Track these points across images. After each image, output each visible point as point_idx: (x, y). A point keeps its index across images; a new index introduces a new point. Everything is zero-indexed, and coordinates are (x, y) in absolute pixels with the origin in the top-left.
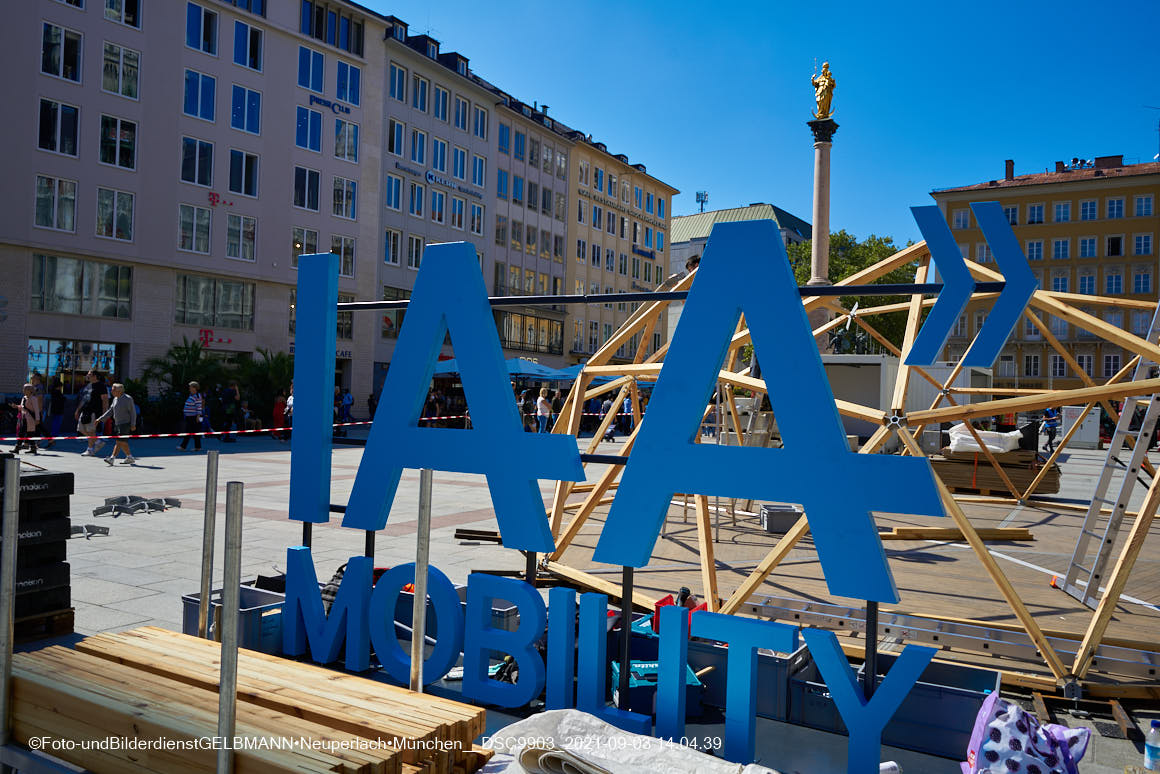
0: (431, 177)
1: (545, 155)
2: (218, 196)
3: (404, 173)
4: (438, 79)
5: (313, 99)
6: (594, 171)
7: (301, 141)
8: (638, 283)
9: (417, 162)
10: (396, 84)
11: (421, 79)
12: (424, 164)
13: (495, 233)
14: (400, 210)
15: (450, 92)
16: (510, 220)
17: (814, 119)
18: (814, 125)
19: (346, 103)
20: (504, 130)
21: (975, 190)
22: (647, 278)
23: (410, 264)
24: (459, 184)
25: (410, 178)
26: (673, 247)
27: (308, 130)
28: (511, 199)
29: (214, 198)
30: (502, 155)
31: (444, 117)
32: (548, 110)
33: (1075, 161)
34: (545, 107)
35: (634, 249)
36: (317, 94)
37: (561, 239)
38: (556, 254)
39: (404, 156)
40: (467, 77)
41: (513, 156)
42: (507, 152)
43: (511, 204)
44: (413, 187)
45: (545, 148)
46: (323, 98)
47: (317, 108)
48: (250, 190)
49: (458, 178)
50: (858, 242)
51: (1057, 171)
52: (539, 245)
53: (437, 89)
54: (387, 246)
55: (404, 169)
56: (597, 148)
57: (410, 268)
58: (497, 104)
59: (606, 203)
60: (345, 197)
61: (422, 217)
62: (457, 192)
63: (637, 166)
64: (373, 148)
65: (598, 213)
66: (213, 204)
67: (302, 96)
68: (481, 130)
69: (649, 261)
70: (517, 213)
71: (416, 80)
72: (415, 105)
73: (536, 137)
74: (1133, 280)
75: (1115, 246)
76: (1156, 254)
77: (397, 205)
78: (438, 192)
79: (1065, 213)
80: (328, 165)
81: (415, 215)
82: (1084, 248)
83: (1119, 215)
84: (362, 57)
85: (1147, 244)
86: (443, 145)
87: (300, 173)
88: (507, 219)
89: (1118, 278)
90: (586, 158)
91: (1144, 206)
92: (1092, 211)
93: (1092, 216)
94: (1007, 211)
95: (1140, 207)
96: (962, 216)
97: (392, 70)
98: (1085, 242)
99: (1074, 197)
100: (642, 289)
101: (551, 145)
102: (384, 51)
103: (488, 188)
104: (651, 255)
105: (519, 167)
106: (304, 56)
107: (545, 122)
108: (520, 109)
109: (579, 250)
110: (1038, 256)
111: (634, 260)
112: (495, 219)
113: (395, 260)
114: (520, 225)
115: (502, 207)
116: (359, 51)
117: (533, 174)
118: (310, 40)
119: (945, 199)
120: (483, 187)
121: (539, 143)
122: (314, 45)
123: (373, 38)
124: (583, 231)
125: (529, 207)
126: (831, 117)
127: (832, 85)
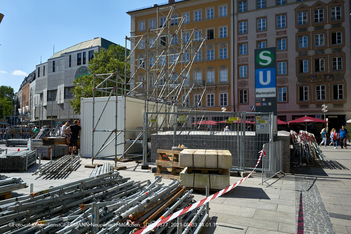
21: (146, 9)
74: (219, 52)
75: (211, 35)
76: (229, 37)
79: (187, 18)
82: (196, 36)
83: (212, 17)
85: (225, 32)
89: (212, 51)
91: (223, 11)
92: (200, 16)
93: (200, 19)
94: (162, 20)
95: (221, 12)
96: (142, 24)
98: (197, 33)
99: (191, 9)
110: (176, 42)
119: (134, 16)
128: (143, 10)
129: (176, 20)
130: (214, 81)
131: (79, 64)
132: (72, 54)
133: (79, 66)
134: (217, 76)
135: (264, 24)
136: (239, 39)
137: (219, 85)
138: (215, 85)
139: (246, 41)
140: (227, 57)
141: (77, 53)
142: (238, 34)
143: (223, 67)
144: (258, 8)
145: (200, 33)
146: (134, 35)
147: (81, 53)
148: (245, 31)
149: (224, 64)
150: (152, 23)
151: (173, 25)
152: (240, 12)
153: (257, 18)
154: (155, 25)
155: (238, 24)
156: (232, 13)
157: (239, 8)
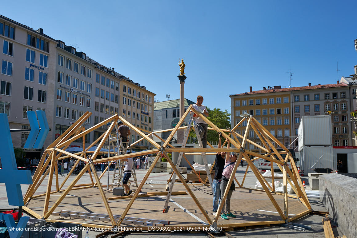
0: (72, 90)
1: (112, 83)
3: (63, 89)
4: (75, 60)
5: (31, 65)
6: (128, 88)
7: (27, 78)
8: (143, 122)
9: (68, 85)
10: (60, 61)
11: (69, 60)
12: (70, 86)
13: (94, 107)
14: (62, 100)
15: (79, 64)
17: (179, 75)
18: (179, 77)
19: (43, 67)
20: (97, 76)
21: (241, 95)
22: (146, 121)
23: (65, 117)
24: (83, 92)
25: (65, 91)
26: (155, 111)
27: (29, 75)
28: (100, 97)
30: (97, 83)
31: (77, 71)
32: (114, 69)
33: (269, 87)
34: (113, 69)
35: (142, 112)
36: (33, 64)
37: (117, 109)
39: (63, 83)
40: (85, 60)
41: (101, 83)
42: (99, 82)
43: (100, 98)
44: (66, 93)
45: (112, 81)
46: (35, 65)
47: (32, 68)
48: (8, 93)
49: (82, 90)
50: (211, 110)
51: (264, 90)
52: (110, 109)
53: (74, 63)
54: (57, 111)
55: (63, 87)
56: (129, 81)
58: (95, 68)
59: (132, 98)
60: (42, 96)
61: (69, 102)
62: (82, 94)
63: (143, 87)
64: (52, 81)
65: (129, 101)
67: (27, 64)
68: (90, 75)
69: (147, 116)
70: (102, 101)
71: (67, 60)
72: (67, 67)
73: (109, 78)
74: (284, 121)
75: (279, 111)
76: (290, 113)
77: (60, 99)
78: (75, 95)
79: (266, 102)
80: (36, 86)
81: (67, 102)
82: (271, 112)
83: (280, 102)
84: (49, 52)
85: (287, 111)
86: (77, 80)
87: (26, 88)
88: (99, 103)
89: (280, 120)
90: (125, 84)
91: (286, 100)
92: (273, 101)
93: (273, 103)
94: (250, 101)
95: (285, 100)
96: (238, 102)
97: (59, 57)
98: (271, 110)
99: (268, 97)
100: (144, 124)
101: (114, 80)
102: (56, 51)
103: (92, 93)
104: (147, 114)
105: (103, 87)
106: (28, 51)
107: (112, 73)
108: (104, 69)
109: (123, 113)
110: (259, 114)
111: (142, 115)
112: (95, 103)
113: (60, 116)
114: (103, 105)
115: (97, 99)
116: (48, 51)
117: (108, 89)
118: (31, 47)
119: (233, 97)
120: (91, 93)
121: (110, 80)
122: (32, 49)
123: (52, 47)
124: (124, 106)
125: (107, 99)
126: (184, 75)
127: (184, 66)
128: (239, 95)
129: (259, 102)
130: (282, 135)
131: (174, 116)
132: (168, 110)
133: (175, 118)
134: (283, 133)
135: (308, 109)
136: (295, 115)
137: (285, 138)
138: (282, 138)
139: (299, 116)
140: (289, 123)
141: (172, 109)
142: (295, 113)
143: (287, 129)
144: (305, 100)
145: (273, 110)
146: (233, 108)
147: (175, 110)
148: (298, 111)
149: (287, 127)
150: (244, 102)
151: (257, 104)
152: (295, 101)
153: (305, 105)
154: (246, 104)
155: (294, 107)
156: (291, 101)
157: (295, 99)
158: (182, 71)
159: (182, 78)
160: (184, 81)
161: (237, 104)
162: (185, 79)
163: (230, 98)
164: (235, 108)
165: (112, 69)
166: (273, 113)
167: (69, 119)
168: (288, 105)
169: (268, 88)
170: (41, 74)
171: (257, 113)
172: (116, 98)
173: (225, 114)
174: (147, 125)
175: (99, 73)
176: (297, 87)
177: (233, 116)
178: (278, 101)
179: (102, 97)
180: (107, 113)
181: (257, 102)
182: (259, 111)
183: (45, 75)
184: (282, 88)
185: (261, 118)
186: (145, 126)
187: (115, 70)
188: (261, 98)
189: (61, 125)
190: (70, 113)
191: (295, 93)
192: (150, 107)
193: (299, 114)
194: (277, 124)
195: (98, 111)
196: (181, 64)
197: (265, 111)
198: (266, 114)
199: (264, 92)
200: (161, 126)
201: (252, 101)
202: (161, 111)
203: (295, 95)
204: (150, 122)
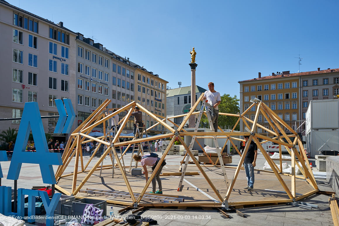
0: (92, 79)
1: (128, 72)
2: (25, 86)
3: (83, 78)
4: (93, 51)
5: (54, 57)
6: (143, 77)
7: (51, 69)
8: (157, 109)
9: (87, 75)
10: (80, 52)
11: (88, 51)
12: (89, 76)
13: (112, 95)
14: (82, 89)
15: (97, 54)
16: (117, 91)
17: (190, 63)
18: (190, 65)
19: (65, 58)
20: (114, 65)
21: (250, 81)
22: (160, 107)
23: (86, 104)
24: (101, 81)
25: (85, 80)
26: (167, 98)
27: (53, 66)
28: (117, 86)
29: (23, 87)
30: (114, 73)
31: (95, 62)
33: (278, 72)
35: (155, 99)
36: (55, 56)
37: (133, 96)
38: (131, 99)
39: (83, 73)
40: (102, 50)
41: (117, 73)
42: (116, 72)
43: (117, 87)
44: (86, 82)
45: (127, 70)
46: (57, 57)
47: (55, 60)
48: (35, 84)
49: (100, 79)
51: (273, 75)
52: (126, 97)
53: (93, 54)
54: (79, 99)
55: (83, 77)
56: (143, 70)
57: (86, 106)
58: (112, 58)
59: (146, 86)
60: (65, 86)
61: (89, 91)
62: (100, 84)
63: (156, 75)
64: (73, 71)
65: (144, 89)
66: (23, 88)
67: (50, 56)
68: (107, 65)
69: (160, 102)
70: (119, 89)
71: (86, 51)
72: (86, 58)
73: (124, 67)
74: (292, 105)
75: (287, 96)
76: (298, 98)
77: (81, 88)
78: (94, 84)
79: (274, 87)
80: (59, 76)
81: (87, 90)
82: (279, 97)
83: (288, 87)
84: (69, 45)
85: (295, 96)
86: (95, 70)
87: (50, 79)
88: (115, 91)
89: (288, 105)
90: (140, 73)
91: (295, 85)
92: (281, 86)
93: (281, 88)
94: (259, 87)
95: (293, 85)
96: (247, 88)
97: (79, 48)
98: (279, 95)
99: (276, 83)
100: (158, 110)
101: (129, 69)
102: (76, 43)
103: (110, 82)
104: (161, 101)
105: (119, 76)
106: (51, 44)
107: (128, 63)
108: (120, 59)
109: (138, 100)
110: (267, 99)
111: (155, 102)
112: (112, 91)
113: (81, 104)
114: (120, 93)
115: (114, 88)
116: (68, 43)
117: (124, 78)
118: (53, 40)
119: (242, 83)
120: (108, 82)
121: (125, 69)
122: (54, 41)
123: (72, 39)
124: (139, 94)
125: (123, 87)
126: (195, 62)
127: (195, 54)
128: (248, 81)
129: (267, 88)
130: (289, 120)
131: (186, 102)
132: (179, 96)
133: (186, 104)
134: (291, 117)
135: (316, 93)
136: (303, 99)
137: (292, 122)
138: (290, 122)
139: (308, 101)
140: (297, 108)
141: (184, 96)
142: (303, 97)
143: (294, 113)
144: (313, 85)
145: (281, 95)
146: (242, 94)
147: (187, 96)
148: (306, 96)
149: (295, 111)
150: (253, 88)
151: (266, 90)
152: (303, 86)
153: (313, 90)
154: (255, 89)
155: (303, 92)
156: (300, 86)
157: (303, 84)
158: (194, 59)
159: (193, 66)
160: (195, 69)
161: (246, 89)
162: (196, 67)
163: (239, 84)
164: (244, 94)
165: (127, 59)
166: (281, 98)
167: (89, 106)
168: (296, 90)
169: (276, 74)
170: (63, 65)
171: (265, 98)
172: (131, 86)
173: (234, 100)
174: (161, 111)
175: (115, 63)
176: (305, 72)
177: (242, 102)
178: (286, 86)
179: (118, 86)
180: (123, 101)
181: (266, 88)
182: (267, 96)
183: (67, 66)
184: (290, 73)
185: (270, 103)
186: (159, 112)
187: (130, 60)
188: (270, 83)
189: (82, 112)
190: (90, 101)
191: (304, 78)
192: (163, 94)
193: (307, 99)
194: (285, 109)
195: (115, 98)
196: (192, 52)
197: (273, 96)
198: (274, 99)
199: (273, 77)
200: (174, 112)
201: (261, 86)
202: (174, 97)
203: (303, 80)
204: (163, 108)
